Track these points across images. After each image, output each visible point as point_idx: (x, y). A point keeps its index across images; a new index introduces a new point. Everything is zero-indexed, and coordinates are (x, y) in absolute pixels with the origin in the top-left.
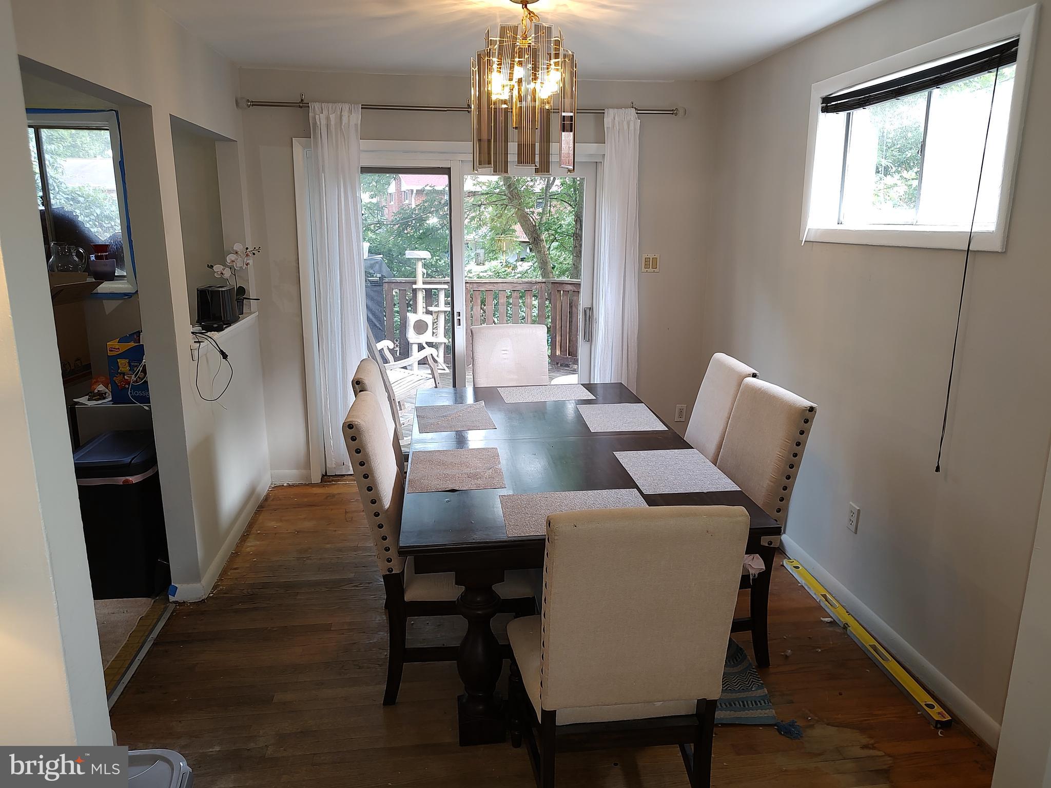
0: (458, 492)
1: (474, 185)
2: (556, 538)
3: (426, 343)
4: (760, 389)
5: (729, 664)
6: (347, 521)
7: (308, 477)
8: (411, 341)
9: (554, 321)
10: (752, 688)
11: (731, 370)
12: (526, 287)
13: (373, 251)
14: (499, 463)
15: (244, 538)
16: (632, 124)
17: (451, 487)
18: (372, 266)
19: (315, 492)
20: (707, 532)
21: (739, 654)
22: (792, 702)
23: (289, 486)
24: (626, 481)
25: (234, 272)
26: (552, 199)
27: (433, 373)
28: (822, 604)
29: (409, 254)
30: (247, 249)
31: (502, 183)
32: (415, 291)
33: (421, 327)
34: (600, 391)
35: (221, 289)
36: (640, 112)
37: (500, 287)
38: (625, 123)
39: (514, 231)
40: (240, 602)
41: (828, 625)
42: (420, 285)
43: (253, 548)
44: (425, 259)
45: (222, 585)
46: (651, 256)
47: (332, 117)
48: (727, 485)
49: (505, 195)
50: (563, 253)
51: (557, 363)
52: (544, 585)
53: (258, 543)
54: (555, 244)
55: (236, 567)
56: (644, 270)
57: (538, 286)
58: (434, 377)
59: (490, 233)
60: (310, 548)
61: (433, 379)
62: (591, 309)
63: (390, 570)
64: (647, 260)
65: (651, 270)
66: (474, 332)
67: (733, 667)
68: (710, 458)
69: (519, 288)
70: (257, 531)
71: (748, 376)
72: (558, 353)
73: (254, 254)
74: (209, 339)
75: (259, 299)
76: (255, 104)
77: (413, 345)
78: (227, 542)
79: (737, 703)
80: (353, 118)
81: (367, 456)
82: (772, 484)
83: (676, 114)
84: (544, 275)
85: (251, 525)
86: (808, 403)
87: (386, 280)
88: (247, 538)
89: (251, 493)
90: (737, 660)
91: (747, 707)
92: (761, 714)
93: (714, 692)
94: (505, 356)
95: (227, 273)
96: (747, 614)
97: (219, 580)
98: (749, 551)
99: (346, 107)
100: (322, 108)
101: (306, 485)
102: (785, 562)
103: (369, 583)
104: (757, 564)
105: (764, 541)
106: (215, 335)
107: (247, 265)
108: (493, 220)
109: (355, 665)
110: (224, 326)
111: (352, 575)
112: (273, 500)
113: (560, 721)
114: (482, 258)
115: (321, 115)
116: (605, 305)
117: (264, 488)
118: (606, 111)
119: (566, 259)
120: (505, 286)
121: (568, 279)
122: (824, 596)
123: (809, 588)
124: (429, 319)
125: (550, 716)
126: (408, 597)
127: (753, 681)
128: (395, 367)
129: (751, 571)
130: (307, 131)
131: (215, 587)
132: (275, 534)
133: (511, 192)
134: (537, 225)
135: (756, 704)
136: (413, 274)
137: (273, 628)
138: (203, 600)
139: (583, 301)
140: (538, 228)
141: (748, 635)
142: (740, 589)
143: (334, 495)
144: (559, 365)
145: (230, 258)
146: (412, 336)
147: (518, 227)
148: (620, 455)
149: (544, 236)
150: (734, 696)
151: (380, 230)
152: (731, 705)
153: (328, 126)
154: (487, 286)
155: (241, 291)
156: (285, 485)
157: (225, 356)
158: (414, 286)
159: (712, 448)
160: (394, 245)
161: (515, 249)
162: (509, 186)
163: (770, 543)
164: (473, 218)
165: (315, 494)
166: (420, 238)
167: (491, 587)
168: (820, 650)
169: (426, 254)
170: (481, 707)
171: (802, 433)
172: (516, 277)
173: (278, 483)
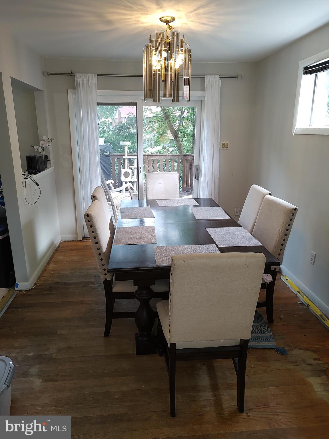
0: (136, 245)
1: (150, 113)
2: (175, 267)
3: (129, 181)
4: (272, 200)
5: (255, 321)
6: (92, 257)
7: (77, 238)
8: (122, 180)
9: (184, 172)
10: (265, 332)
11: (259, 192)
12: (172, 157)
13: (107, 142)
14: (155, 232)
15: (48, 263)
16: (217, 82)
17: (132, 243)
18: (106, 148)
19: (79, 244)
20: (246, 265)
21: (260, 317)
22: (283, 339)
23: (69, 241)
24: (211, 241)
25: (43, 149)
26: (184, 119)
27: (130, 194)
28: (297, 295)
29: (122, 143)
30: (49, 139)
31: (162, 112)
32: (124, 159)
33: (126, 175)
34: (202, 202)
35: (36, 156)
36: (221, 77)
37: (161, 157)
38: (214, 82)
39: (167, 133)
40: (45, 291)
41: (300, 305)
42: (126, 156)
43: (52, 268)
44: (128, 145)
45: (38, 284)
46: (225, 142)
47: (85, 80)
48: (256, 243)
49: (163, 117)
50: (188, 143)
51: (185, 191)
52: (170, 287)
53: (54, 266)
54: (185, 139)
55: (44, 276)
56: (222, 148)
57: (177, 157)
58: (131, 196)
59: (157, 135)
60: (76, 268)
61: (130, 197)
62: (198, 166)
63: (106, 279)
64: (223, 144)
65: (225, 148)
66: (146, 175)
67: (257, 323)
68: (249, 231)
69: (169, 158)
70: (54, 260)
71: (267, 194)
72: (185, 186)
73: (52, 141)
74: (31, 178)
75: (54, 161)
76: (51, 74)
77: (123, 182)
78: (40, 265)
79: (258, 338)
80: (94, 80)
81: (95, 229)
82: (277, 243)
83: (237, 78)
84: (180, 151)
85: (51, 258)
86: (294, 207)
87: (112, 154)
88: (50, 263)
89: (52, 244)
90: (259, 320)
91: (263, 340)
92: (269, 344)
93: (248, 336)
94: (160, 186)
95: (40, 149)
96: (264, 300)
97: (36, 282)
98: (265, 273)
99: (91, 75)
100: (80, 75)
101: (76, 241)
102: (282, 277)
103: (100, 283)
104: (269, 278)
105: (272, 268)
106: (33, 176)
107: (49, 146)
108: (158, 128)
109: (93, 319)
110: (38, 172)
111: (93, 280)
112: (61, 248)
113: (178, 347)
114: (153, 145)
115: (80, 79)
116: (205, 163)
117: (57, 242)
118: (206, 77)
119: (189, 145)
120: (163, 157)
121: (190, 154)
122: (299, 292)
123: (292, 288)
124: (130, 171)
125: (173, 345)
126: (114, 290)
127: (266, 329)
128: (114, 191)
129: (266, 281)
130: (74, 86)
131: (35, 284)
132: (62, 262)
133: (166, 116)
134: (177, 130)
135: (267, 339)
136: (123, 152)
137: (58, 302)
138: (29, 290)
139: (195, 163)
140: (177, 131)
141: (264, 309)
142: (261, 289)
143: (87, 246)
144: (186, 191)
145: (41, 143)
146: (123, 179)
147: (169, 132)
148: (208, 230)
149: (180, 135)
150: (257, 335)
151: (109, 133)
152: (256, 339)
153: (83, 84)
154: (155, 157)
155: (47, 157)
156: (67, 241)
157: (38, 185)
158: (124, 157)
159: (250, 226)
160: (116, 139)
161: (167, 141)
162: (165, 114)
163: (275, 269)
164: (149, 128)
165: (80, 245)
166: (126, 136)
167: (150, 287)
168: (296, 316)
169: (129, 143)
170: (145, 339)
171: (291, 220)
172: (168, 153)
173: (64, 240)
